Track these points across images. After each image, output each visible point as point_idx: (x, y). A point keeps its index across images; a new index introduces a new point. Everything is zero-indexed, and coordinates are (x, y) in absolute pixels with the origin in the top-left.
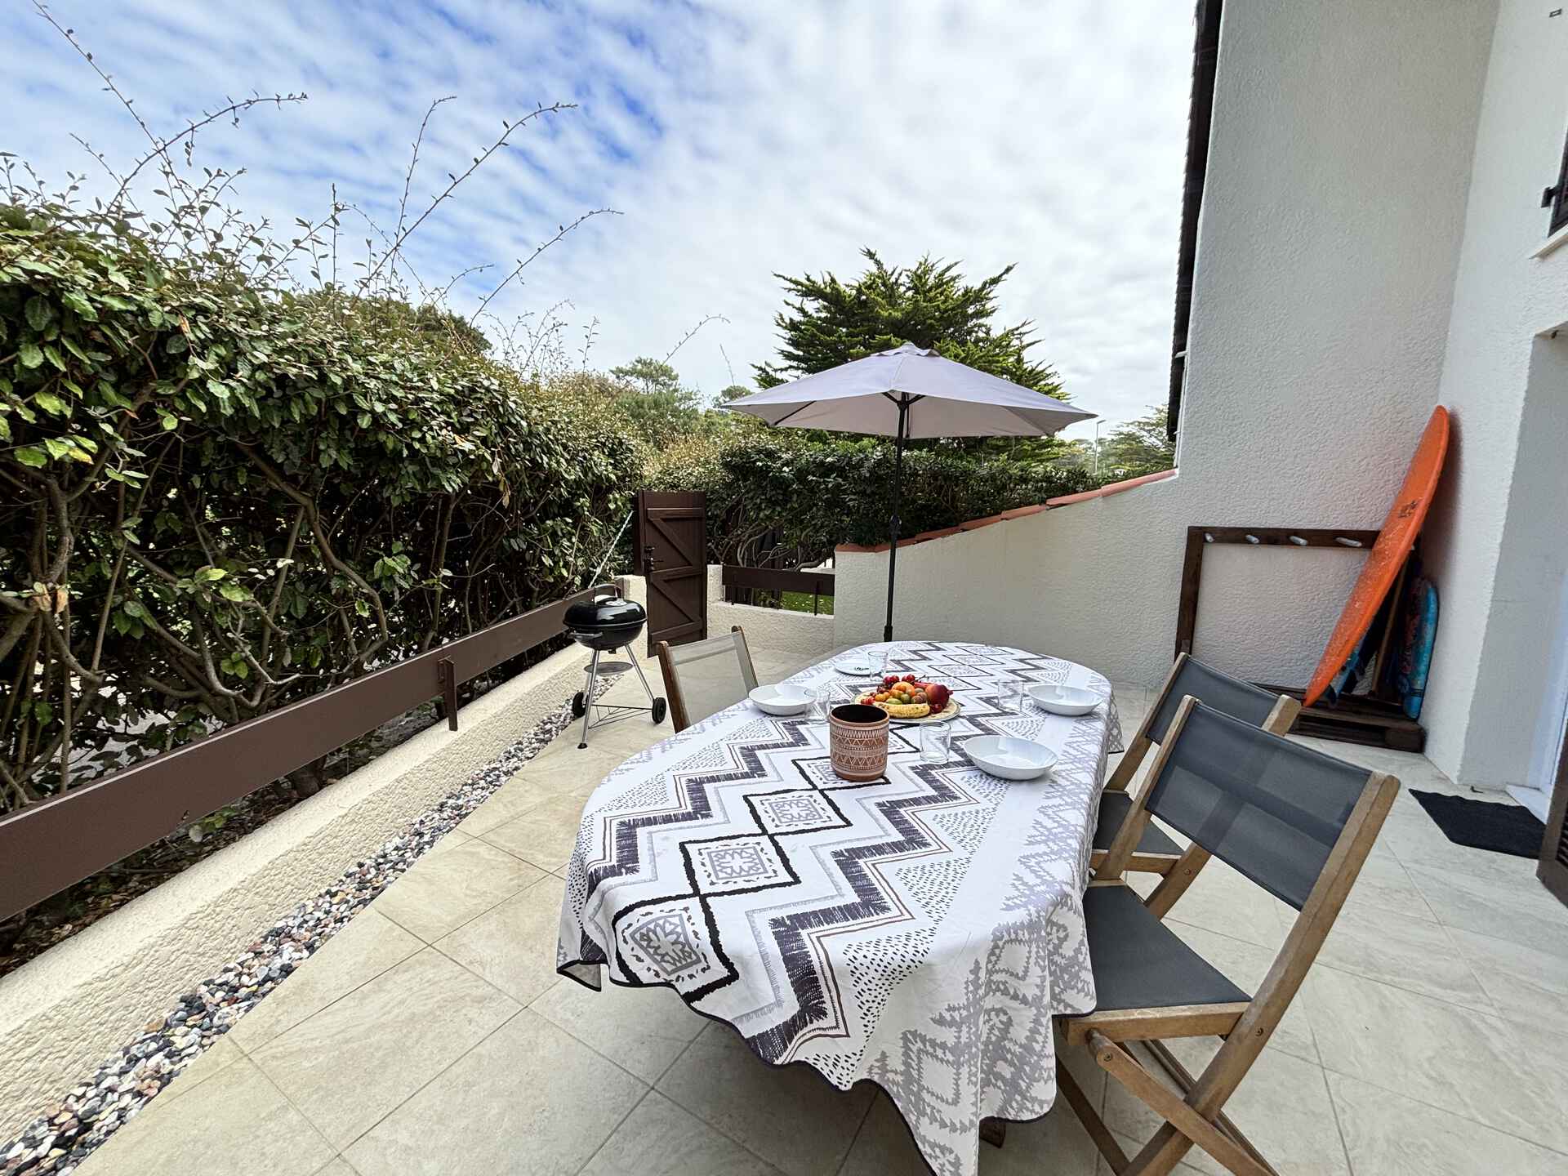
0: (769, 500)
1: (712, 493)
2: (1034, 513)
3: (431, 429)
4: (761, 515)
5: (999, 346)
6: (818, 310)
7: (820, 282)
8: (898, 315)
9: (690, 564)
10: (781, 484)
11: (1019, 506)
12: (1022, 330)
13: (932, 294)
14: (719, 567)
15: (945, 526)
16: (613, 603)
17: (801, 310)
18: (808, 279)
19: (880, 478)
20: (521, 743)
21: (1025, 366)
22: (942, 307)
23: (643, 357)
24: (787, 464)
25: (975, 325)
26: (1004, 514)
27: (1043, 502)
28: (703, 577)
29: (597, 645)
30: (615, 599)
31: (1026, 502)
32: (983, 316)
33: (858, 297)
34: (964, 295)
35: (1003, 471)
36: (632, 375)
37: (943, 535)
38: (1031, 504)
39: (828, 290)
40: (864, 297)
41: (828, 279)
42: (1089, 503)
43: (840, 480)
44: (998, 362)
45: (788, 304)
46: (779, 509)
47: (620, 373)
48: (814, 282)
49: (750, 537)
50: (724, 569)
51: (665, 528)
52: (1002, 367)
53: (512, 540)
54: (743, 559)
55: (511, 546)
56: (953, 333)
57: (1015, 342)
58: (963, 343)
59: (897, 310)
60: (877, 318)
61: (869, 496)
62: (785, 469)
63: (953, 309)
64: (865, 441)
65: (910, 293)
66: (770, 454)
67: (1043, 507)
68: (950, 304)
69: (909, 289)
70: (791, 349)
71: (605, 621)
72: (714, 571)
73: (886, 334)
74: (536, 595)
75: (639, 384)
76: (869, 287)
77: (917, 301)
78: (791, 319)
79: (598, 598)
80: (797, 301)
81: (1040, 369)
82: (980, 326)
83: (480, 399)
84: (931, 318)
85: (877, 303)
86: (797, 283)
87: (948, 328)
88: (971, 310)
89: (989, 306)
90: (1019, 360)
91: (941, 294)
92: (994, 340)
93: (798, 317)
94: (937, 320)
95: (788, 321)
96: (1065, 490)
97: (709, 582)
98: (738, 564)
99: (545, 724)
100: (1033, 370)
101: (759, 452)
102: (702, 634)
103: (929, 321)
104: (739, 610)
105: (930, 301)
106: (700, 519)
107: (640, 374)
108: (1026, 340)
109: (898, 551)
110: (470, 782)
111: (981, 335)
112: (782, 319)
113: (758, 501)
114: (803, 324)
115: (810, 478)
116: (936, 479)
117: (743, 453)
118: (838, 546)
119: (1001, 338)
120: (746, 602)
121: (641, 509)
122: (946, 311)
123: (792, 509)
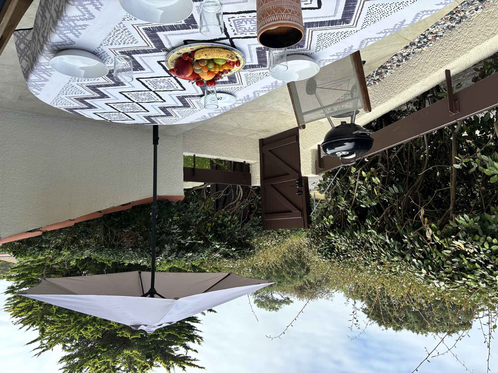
0: (226, 227)
1: (259, 230)
2: (52, 225)
3: (485, 252)
4: (230, 217)
5: (56, 339)
6: (177, 349)
7: (176, 366)
8: (126, 352)
9: (272, 185)
10: (219, 238)
11: (61, 230)
12: (41, 350)
13: (104, 367)
14: (253, 185)
15: (110, 215)
16: (344, 153)
17: (187, 348)
18: (184, 368)
19: (158, 244)
20: (398, 66)
21: (38, 327)
22: (97, 360)
23: (274, 312)
24: (216, 250)
25: (73, 350)
26: (72, 224)
27: (45, 233)
28: (263, 178)
29: (353, 126)
30: (343, 156)
31: (55, 233)
32: (68, 356)
33: (152, 360)
34: (82, 368)
35: (73, 253)
36: (281, 301)
37: (114, 208)
38: (51, 232)
39: (171, 362)
40: (148, 360)
41: (172, 370)
42: (11, 233)
43: (183, 242)
44: (57, 328)
45: (195, 351)
46: (219, 222)
47: (287, 301)
48: (180, 366)
49: (235, 204)
50: (250, 183)
51: (290, 207)
52: (53, 324)
53: (397, 192)
54: (239, 190)
55: (398, 188)
56: (88, 344)
57: (45, 342)
58: (81, 338)
59: (126, 354)
60: (140, 348)
61: (164, 232)
62: (218, 247)
63: (89, 359)
64: (166, 268)
65: (118, 366)
66: (226, 255)
67: (44, 230)
68: (92, 361)
69: (119, 369)
70: (192, 324)
71: (349, 141)
72: (256, 182)
73: (133, 339)
74: (380, 160)
75: (277, 296)
76: (145, 367)
77: (114, 362)
78: (194, 342)
79: (354, 156)
80: (190, 354)
81: (27, 327)
82: (70, 350)
83: (446, 273)
84: (104, 352)
85: (140, 358)
86: (191, 365)
87: (91, 346)
88: (77, 360)
89: (64, 364)
90: (42, 331)
91: (97, 368)
92: (60, 342)
93: (189, 344)
94: (99, 351)
95: (195, 341)
96: (29, 242)
97: (259, 175)
98: (242, 186)
99: (378, 79)
100: (33, 325)
101: (233, 257)
102: (263, 142)
103: (105, 350)
104: (241, 158)
105: (104, 363)
106: (266, 213)
107: (276, 301)
108: (38, 344)
109: (151, 195)
110: (438, 38)
111: (69, 345)
112: (198, 341)
113: (232, 226)
114: (186, 340)
115: (202, 242)
116: (120, 245)
117: (243, 255)
118: (182, 199)
119: (55, 343)
120: (235, 163)
121: (306, 218)
122: (94, 358)
123: (211, 222)
